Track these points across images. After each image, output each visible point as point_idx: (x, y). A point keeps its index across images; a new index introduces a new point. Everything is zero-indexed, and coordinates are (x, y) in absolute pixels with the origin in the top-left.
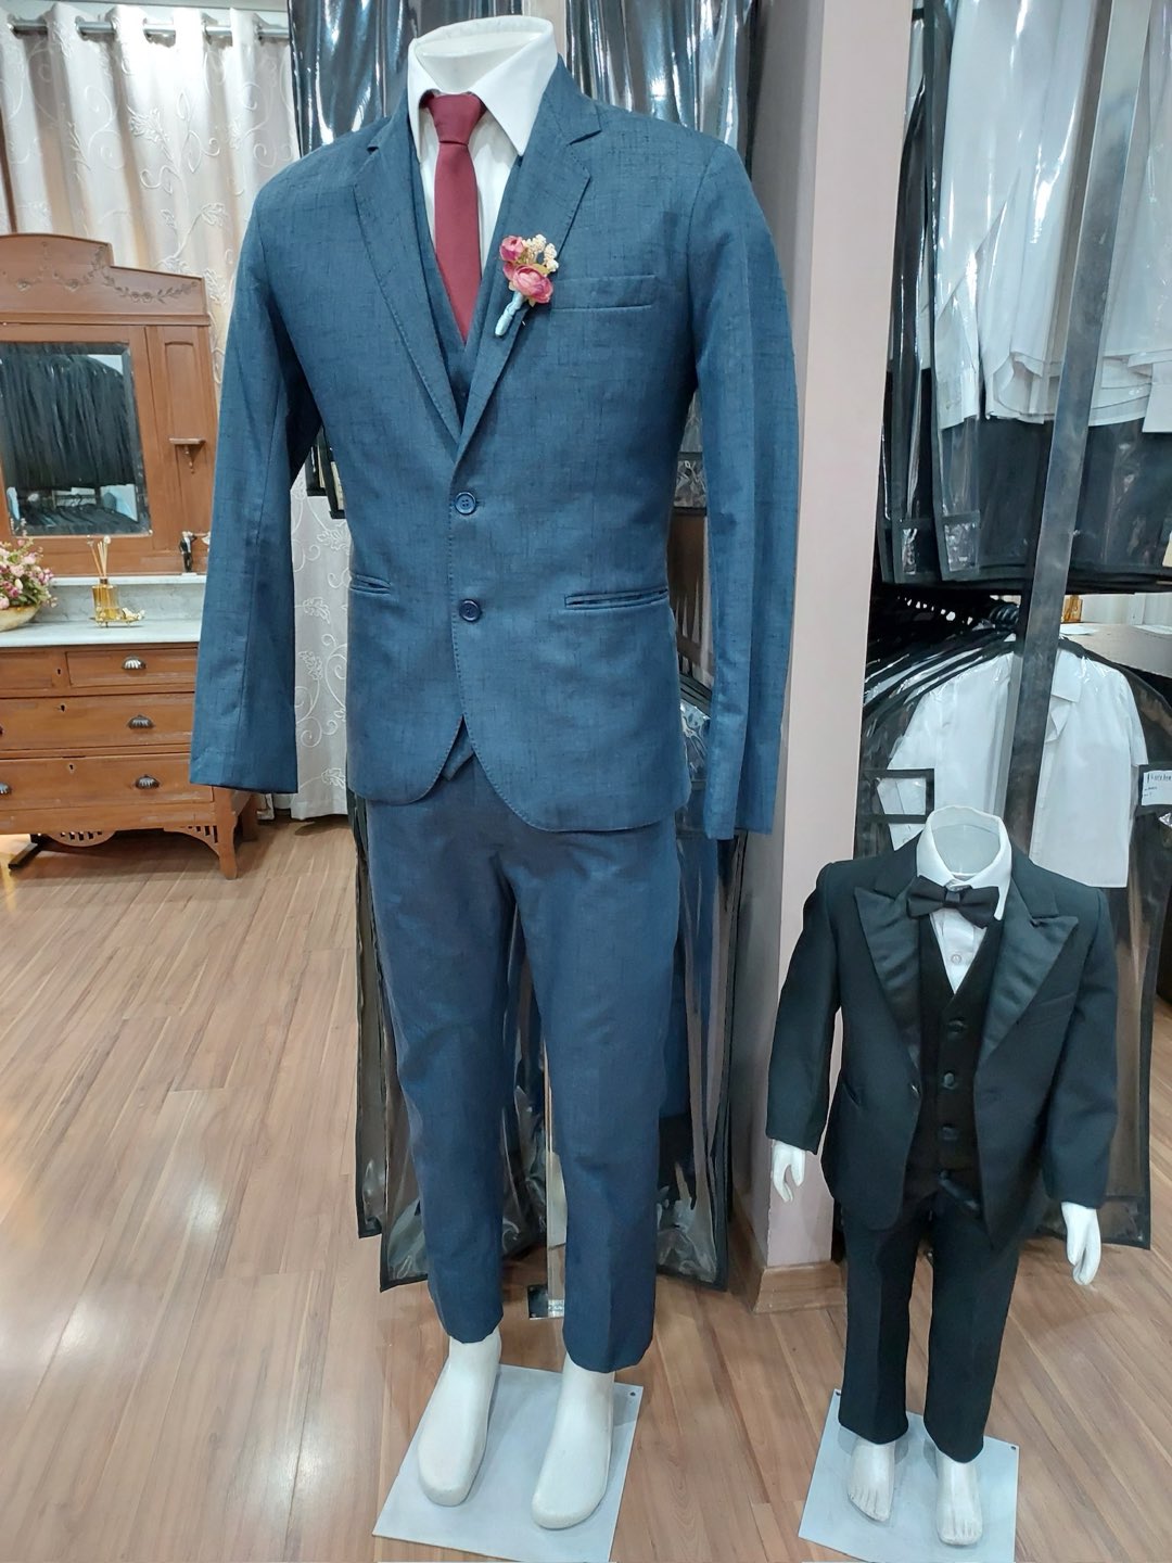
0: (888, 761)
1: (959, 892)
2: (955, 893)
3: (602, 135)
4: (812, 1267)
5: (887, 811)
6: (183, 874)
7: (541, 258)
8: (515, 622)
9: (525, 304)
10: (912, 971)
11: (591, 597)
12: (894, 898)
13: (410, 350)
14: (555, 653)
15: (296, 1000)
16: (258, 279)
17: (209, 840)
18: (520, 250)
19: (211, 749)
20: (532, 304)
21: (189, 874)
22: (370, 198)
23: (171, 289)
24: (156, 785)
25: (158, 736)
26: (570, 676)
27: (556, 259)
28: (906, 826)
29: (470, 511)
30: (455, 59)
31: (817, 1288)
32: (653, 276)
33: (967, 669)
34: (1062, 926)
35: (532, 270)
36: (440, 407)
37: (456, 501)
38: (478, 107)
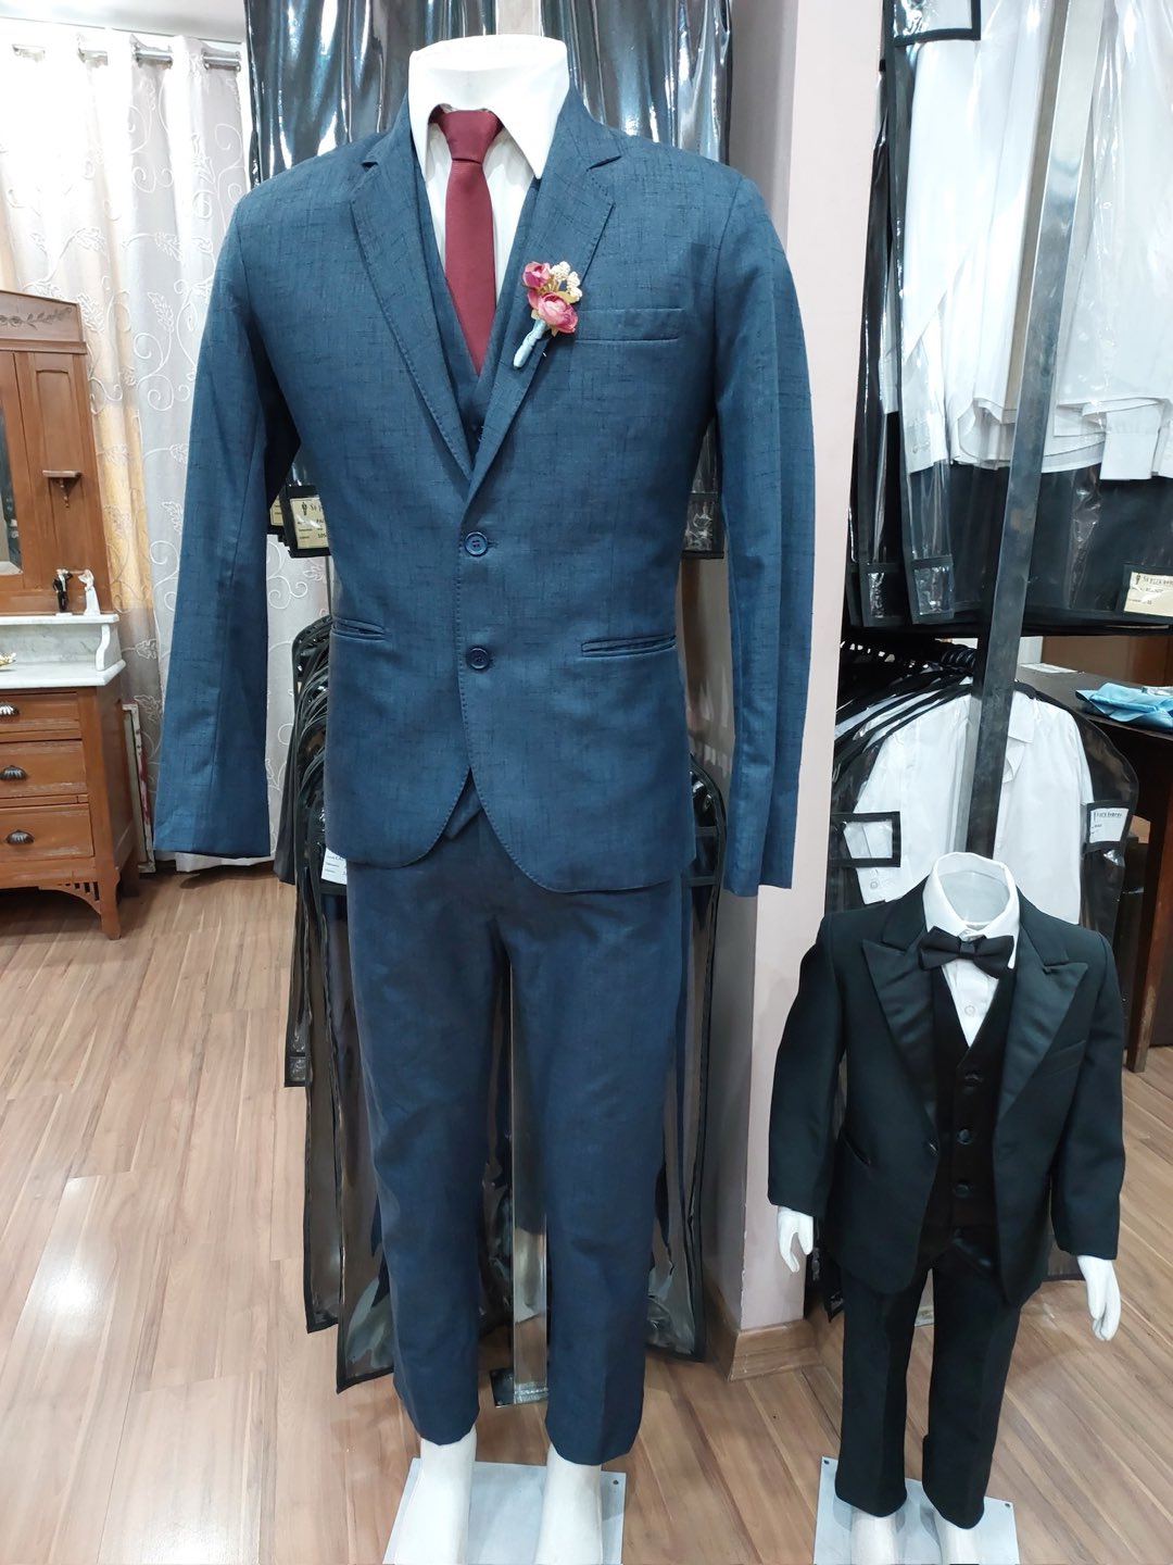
0: (854, 804)
1: (973, 942)
2: (969, 943)
3: (622, 161)
4: (784, 1327)
5: (854, 855)
6: (60, 935)
7: (564, 286)
8: (529, 671)
9: (547, 333)
10: (925, 1027)
11: (610, 643)
12: (904, 950)
13: (417, 380)
14: (572, 703)
15: (201, 1069)
16: (237, 299)
17: (88, 898)
18: (546, 277)
19: (180, 811)
20: (554, 333)
21: (67, 935)
22: (370, 217)
23: (43, 314)
24: (29, 840)
25: (31, 788)
26: (585, 727)
27: (579, 287)
28: (874, 869)
29: (482, 551)
30: (469, 73)
31: (790, 1350)
32: (679, 310)
33: (927, 711)
34: (1073, 973)
35: (558, 298)
36: (451, 441)
37: (465, 542)
38: (494, 123)
